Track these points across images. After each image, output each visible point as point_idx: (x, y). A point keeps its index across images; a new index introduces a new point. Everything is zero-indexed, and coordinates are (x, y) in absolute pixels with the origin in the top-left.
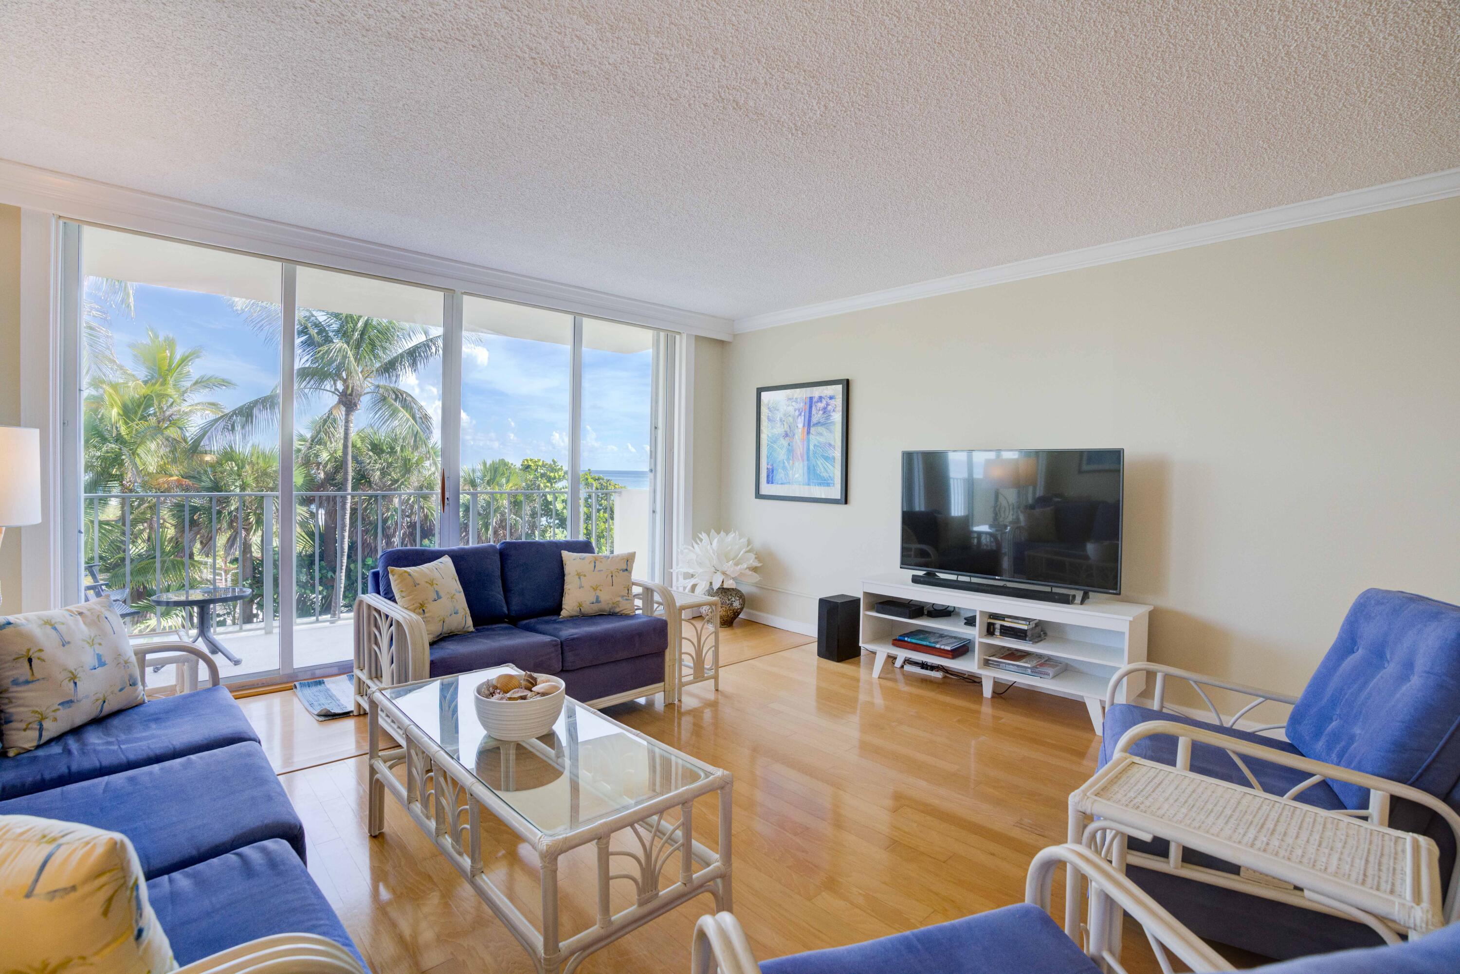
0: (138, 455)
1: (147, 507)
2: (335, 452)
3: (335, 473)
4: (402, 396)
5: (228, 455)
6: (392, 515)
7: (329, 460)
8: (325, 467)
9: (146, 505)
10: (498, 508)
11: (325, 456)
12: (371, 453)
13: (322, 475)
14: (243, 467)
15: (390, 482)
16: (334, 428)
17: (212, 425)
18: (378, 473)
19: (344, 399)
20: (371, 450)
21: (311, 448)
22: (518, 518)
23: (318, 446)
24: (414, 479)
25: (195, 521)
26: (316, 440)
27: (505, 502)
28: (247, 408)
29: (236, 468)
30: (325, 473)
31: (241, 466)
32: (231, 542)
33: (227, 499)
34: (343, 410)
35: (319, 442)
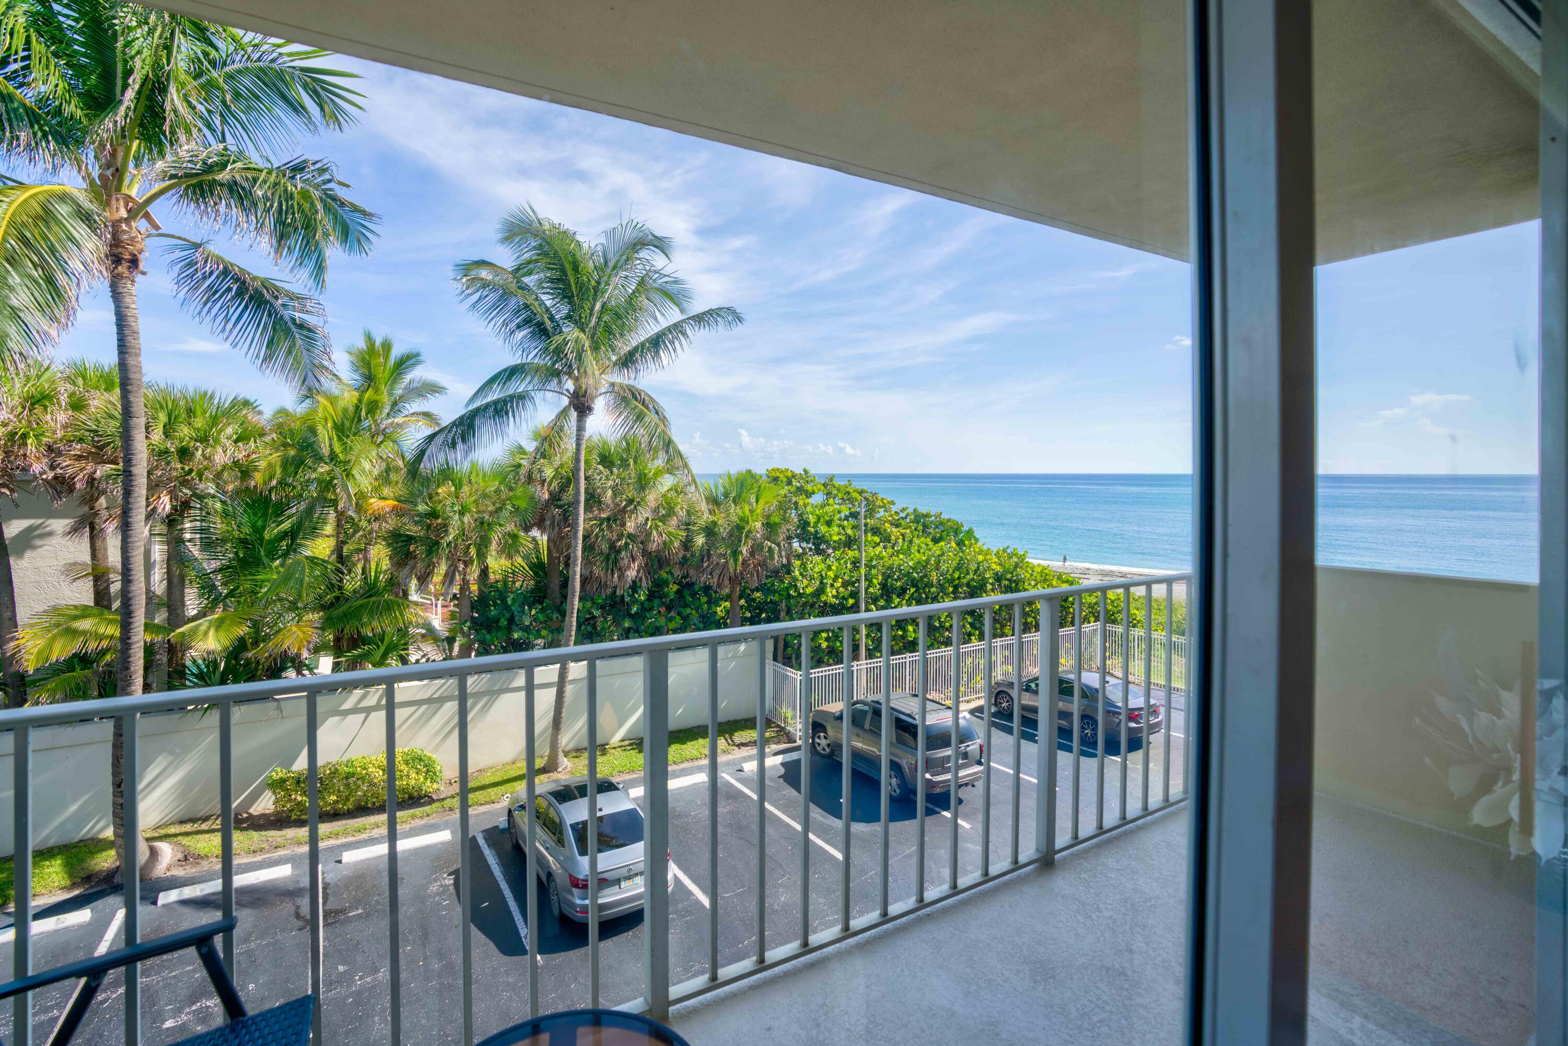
0: (353, 475)
1: (362, 536)
2: (562, 466)
3: (560, 492)
4: (640, 395)
5: (446, 474)
6: (627, 544)
7: (554, 477)
8: (550, 484)
9: (361, 533)
10: (749, 531)
11: (549, 472)
12: (601, 467)
13: (546, 496)
14: (461, 486)
15: (624, 503)
16: (560, 437)
17: (430, 442)
18: (610, 493)
19: (575, 402)
20: (599, 464)
21: (534, 463)
22: (773, 545)
23: (542, 461)
24: (652, 498)
25: (411, 553)
26: (542, 454)
27: (758, 525)
28: (468, 418)
29: (453, 489)
30: (551, 493)
31: (458, 486)
32: (449, 578)
33: (445, 527)
34: (574, 415)
35: (544, 456)
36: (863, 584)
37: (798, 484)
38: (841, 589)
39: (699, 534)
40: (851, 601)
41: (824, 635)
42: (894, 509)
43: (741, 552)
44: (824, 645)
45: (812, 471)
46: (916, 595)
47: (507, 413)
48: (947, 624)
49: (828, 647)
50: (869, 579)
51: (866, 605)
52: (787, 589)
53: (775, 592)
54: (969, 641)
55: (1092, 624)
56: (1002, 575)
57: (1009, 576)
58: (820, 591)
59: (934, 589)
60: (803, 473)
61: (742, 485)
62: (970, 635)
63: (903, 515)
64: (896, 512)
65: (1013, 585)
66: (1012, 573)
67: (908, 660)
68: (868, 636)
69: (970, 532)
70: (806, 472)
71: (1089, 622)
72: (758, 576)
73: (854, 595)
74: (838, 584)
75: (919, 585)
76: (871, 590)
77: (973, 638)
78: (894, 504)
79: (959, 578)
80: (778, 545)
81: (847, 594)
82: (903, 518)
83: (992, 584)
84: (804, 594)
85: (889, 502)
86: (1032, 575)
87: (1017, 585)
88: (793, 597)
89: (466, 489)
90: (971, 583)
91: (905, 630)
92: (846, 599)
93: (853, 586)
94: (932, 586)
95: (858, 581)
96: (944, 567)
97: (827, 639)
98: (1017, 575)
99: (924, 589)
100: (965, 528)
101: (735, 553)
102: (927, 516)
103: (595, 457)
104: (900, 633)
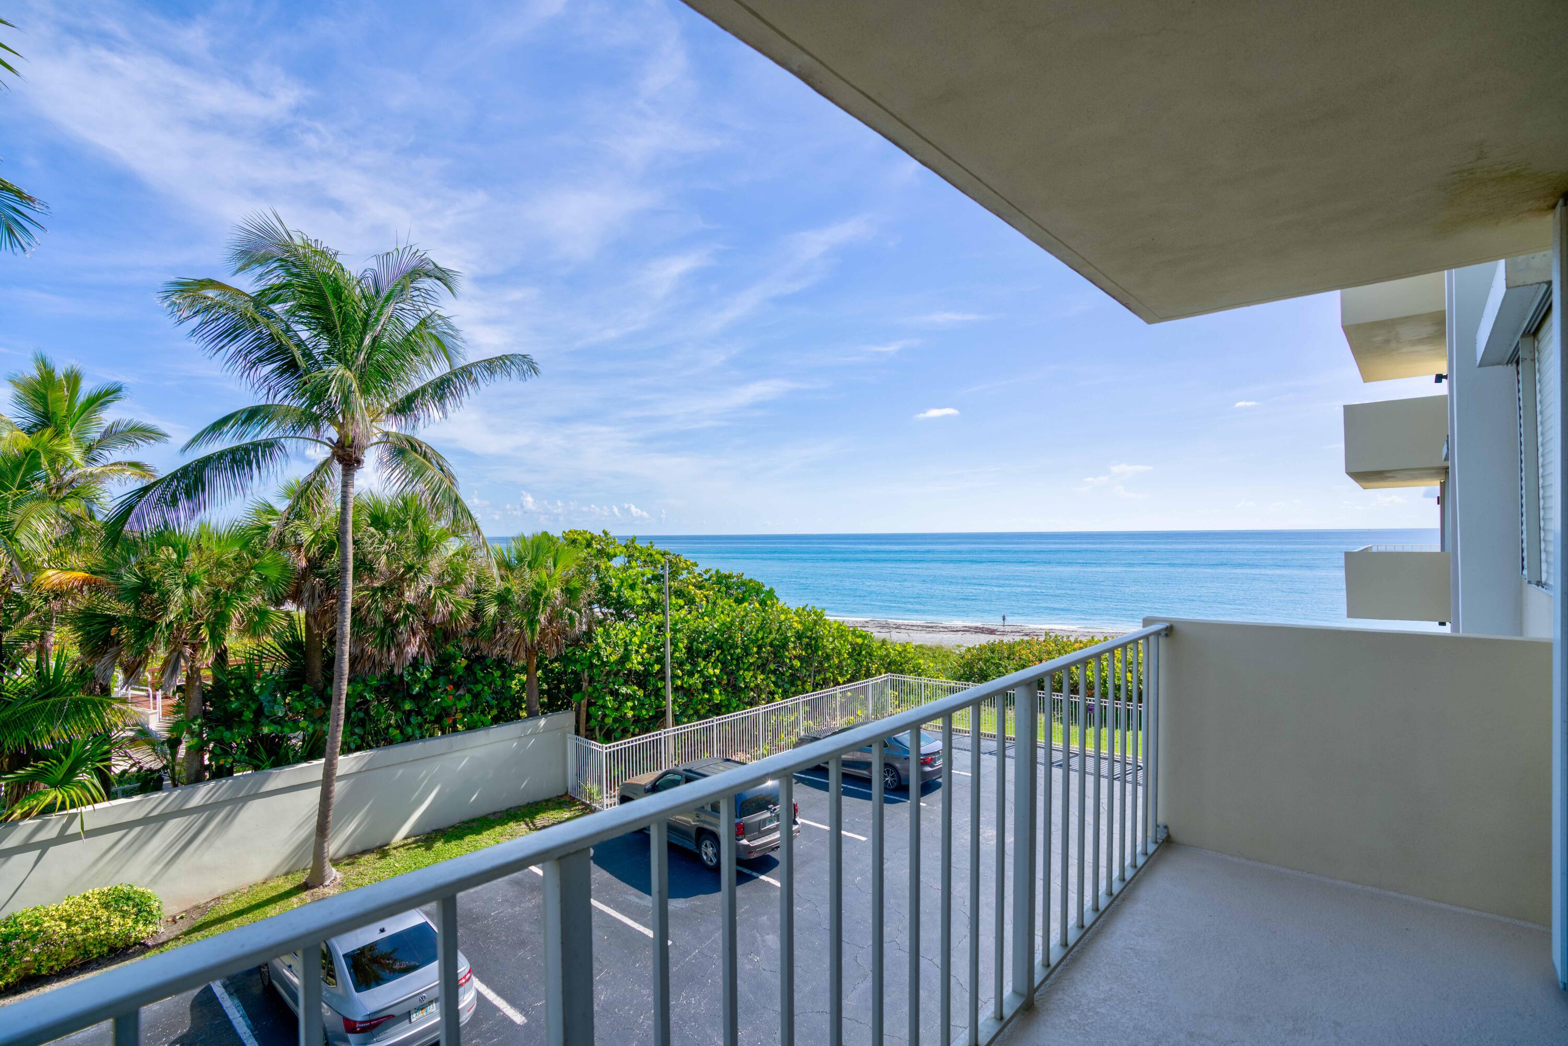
1: (34, 619)
2: (323, 528)
3: (321, 559)
4: (421, 447)
5: (163, 537)
6: (406, 617)
7: (313, 541)
8: (308, 550)
9: (33, 615)
10: (547, 598)
11: (306, 536)
12: (372, 529)
13: (304, 563)
14: (186, 553)
15: (402, 570)
16: (320, 495)
17: (141, 497)
18: (384, 557)
19: (340, 452)
20: (370, 525)
21: (287, 524)
22: (573, 612)
23: (297, 522)
24: (435, 564)
25: (113, 638)
26: (296, 513)
27: (557, 591)
28: (194, 469)
29: (175, 556)
30: (309, 560)
31: (183, 553)
32: (170, 666)
33: (164, 602)
34: (338, 468)
35: (299, 516)
36: (669, 649)
37: (599, 547)
38: (646, 655)
39: (491, 602)
40: (657, 667)
41: (630, 704)
42: (697, 570)
43: (539, 621)
44: (630, 714)
45: (613, 533)
46: (721, 657)
47: (250, 464)
48: (752, 685)
49: (634, 716)
50: (674, 643)
51: (672, 671)
52: (590, 657)
53: (576, 661)
54: (773, 699)
55: (883, 675)
56: (803, 633)
57: (809, 634)
58: (625, 658)
59: (739, 650)
60: (602, 535)
61: (538, 549)
62: (772, 693)
63: (706, 576)
64: (700, 574)
65: (813, 642)
66: (811, 631)
67: (715, 723)
68: (674, 702)
69: (771, 592)
70: (605, 533)
71: (880, 674)
72: (557, 646)
73: (660, 660)
74: (642, 651)
75: (724, 646)
76: (677, 654)
77: (776, 696)
78: (697, 566)
79: (762, 638)
80: (579, 611)
81: (653, 659)
82: (706, 580)
83: (793, 642)
84: (608, 662)
85: (692, 564)
86: (829, 632)
87: (817, 641)
88: (596, 666)
89: (193, 555)
90: (774, 643)
91: (711, 693)
92: (652, 666)
93: (659, 651)
94: (737, 647)
95: (663, 645)
96: (747, 628)
97: (633, 708)
98: (816, 633)
99: (729, 650)
100: (767, 588)
101: (532, 622)
102: (729, 577)
103: (365, 518)
104: (706, 696)
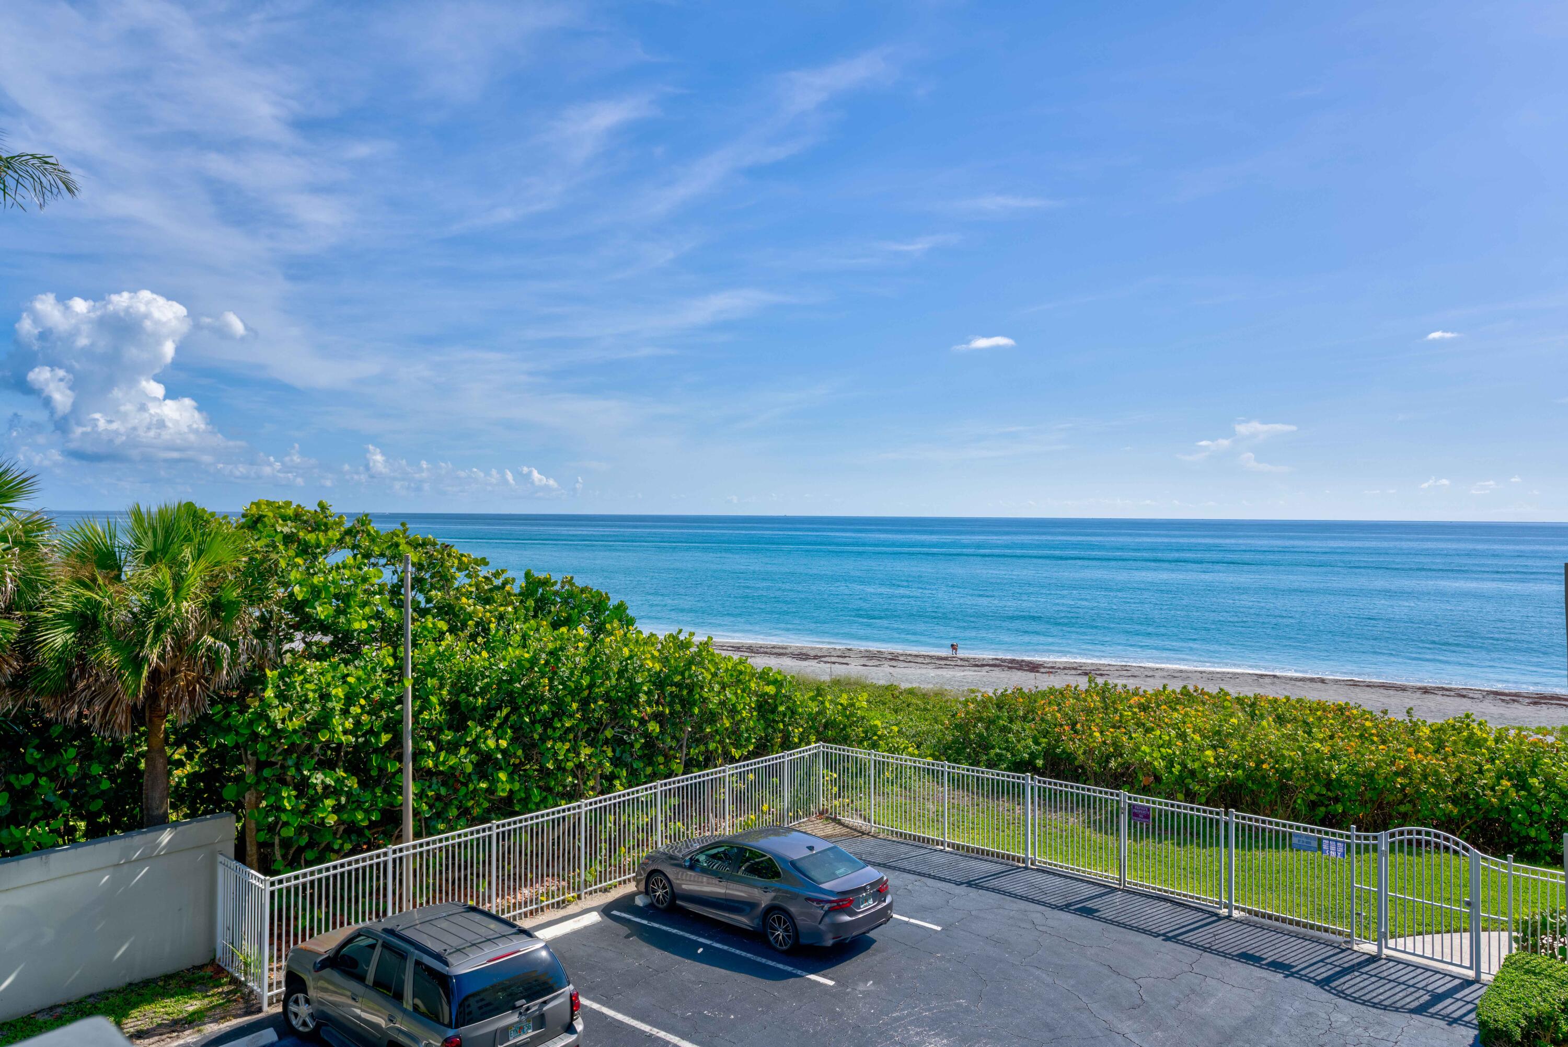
36: (410, 706)
38: (365, 718)
39: (55, 626)
40: (385, 738)
41: (329, 802)
42: (483, 572)
43: (146, 659)
44: (331, 820)
45: (335, 509)
46: (513, 718)
48: (570, 765)
49: (339, 822)
50: (421, 695)
51: (415, 742)
52: (251, 722)
53: (229, 729)
54: (610, 789)
55: (813, 746)
56: (667, 676)
57: (677, 678)
58: (322, 722)
59: (545, 708)
61: (168, 532)
62: (611, 778)
63: (497, 582)
64: (486, 578)
65: (685, 692)
66: (682, 674)
68: (420, 796)
69: (621, 607)
71: (808, 743)
72: (192, 700)
73: (393, 726)
74: (356, 710)
75: (519, 701)
76: (426, 715)
77: (617, 783)
78: (486, 564)
79: (591, 686)
80: (233, 645)
81: (377, 724)
82: (497, 588)
83: (646, 693)
84: (282, 730)
85: (476, 562)
86: (714, 675)
87: (691, 692)
88: (264, 737)
90: (613, 694)
91: (494, 781)
92: (377, 735)
93: (393, 711)
94: (543, 703)
95: (400, 700)
96: (564, 671)
97: (338, 809)
98: (690, 676)
99: (528, 707)
100: (613, 602)
101: (137, 663)
102: (545, 583)
104: (484, 785)
